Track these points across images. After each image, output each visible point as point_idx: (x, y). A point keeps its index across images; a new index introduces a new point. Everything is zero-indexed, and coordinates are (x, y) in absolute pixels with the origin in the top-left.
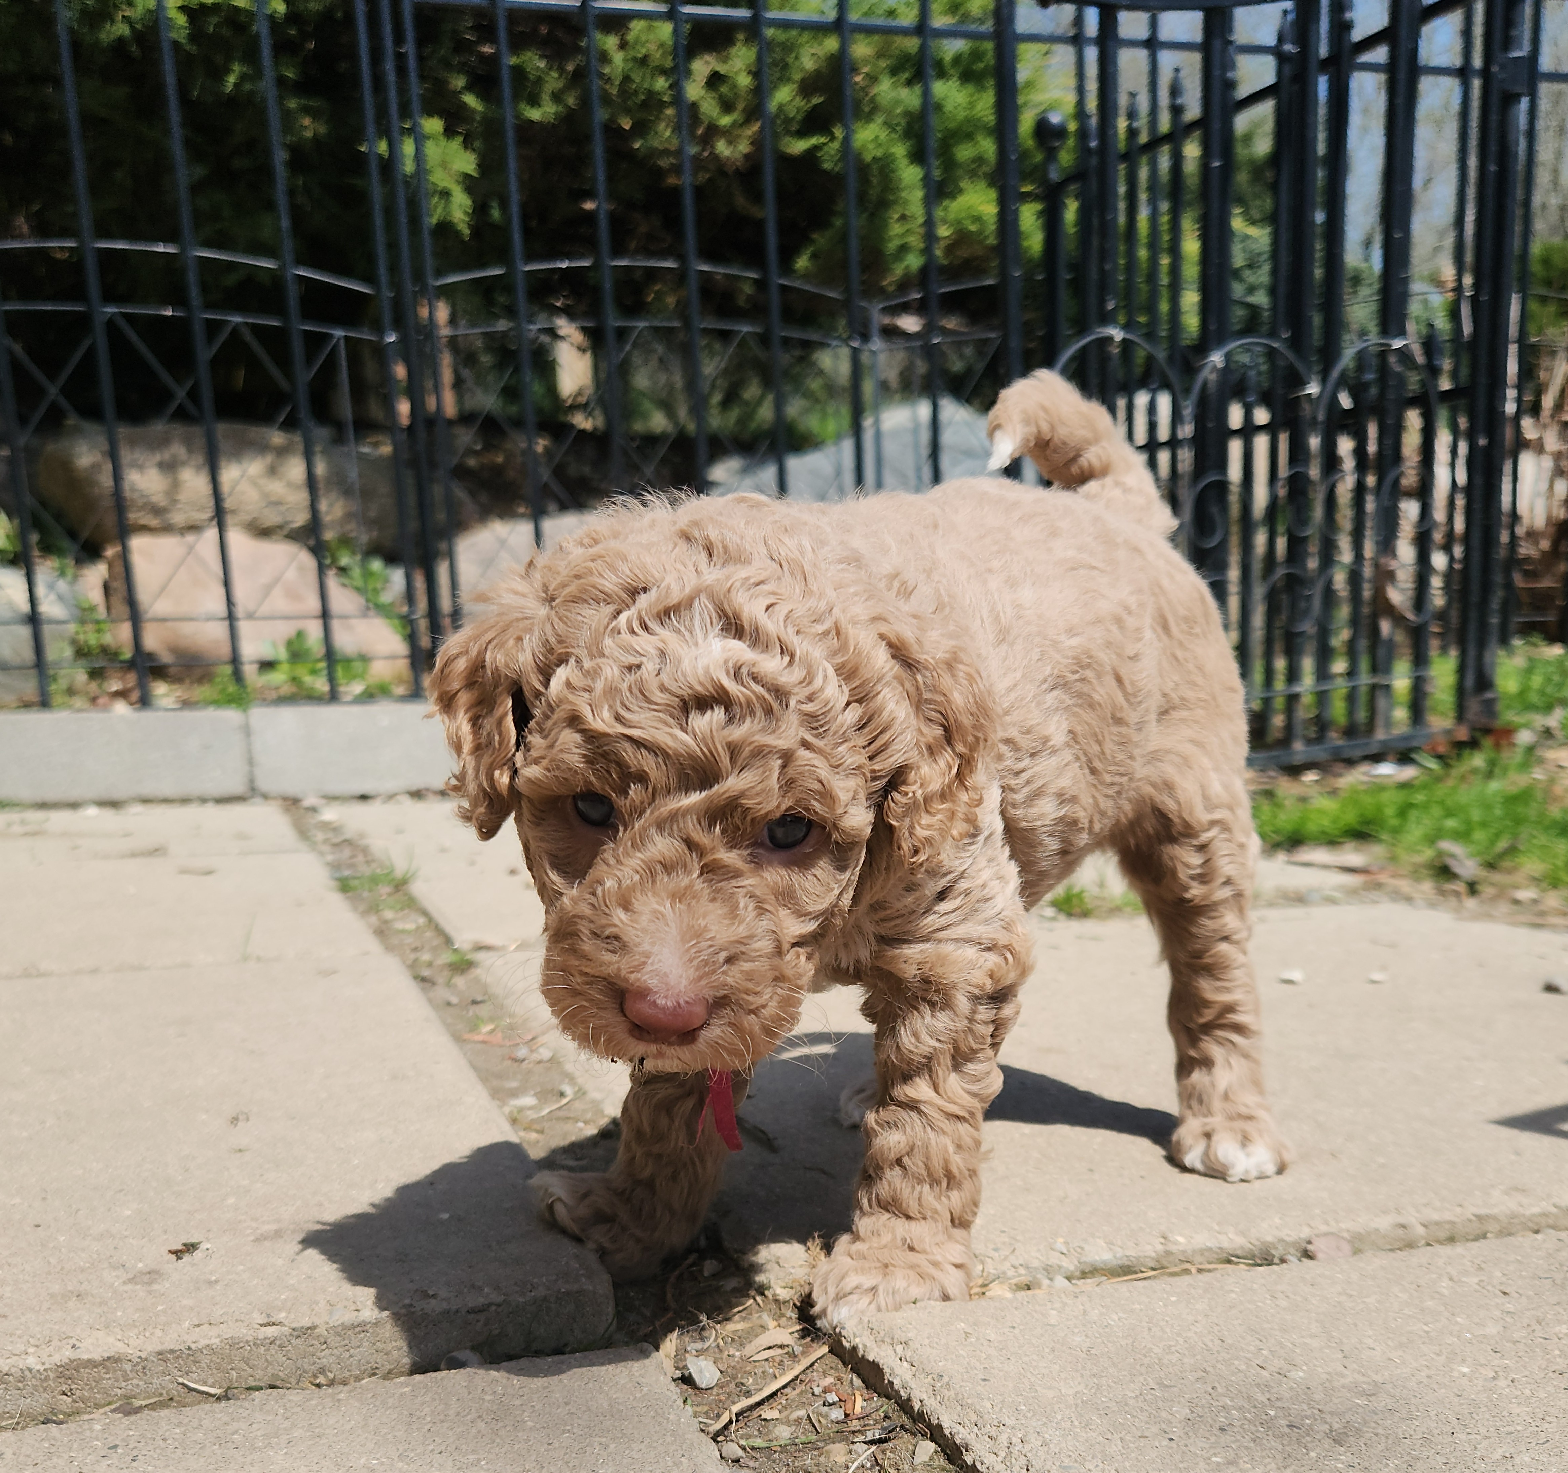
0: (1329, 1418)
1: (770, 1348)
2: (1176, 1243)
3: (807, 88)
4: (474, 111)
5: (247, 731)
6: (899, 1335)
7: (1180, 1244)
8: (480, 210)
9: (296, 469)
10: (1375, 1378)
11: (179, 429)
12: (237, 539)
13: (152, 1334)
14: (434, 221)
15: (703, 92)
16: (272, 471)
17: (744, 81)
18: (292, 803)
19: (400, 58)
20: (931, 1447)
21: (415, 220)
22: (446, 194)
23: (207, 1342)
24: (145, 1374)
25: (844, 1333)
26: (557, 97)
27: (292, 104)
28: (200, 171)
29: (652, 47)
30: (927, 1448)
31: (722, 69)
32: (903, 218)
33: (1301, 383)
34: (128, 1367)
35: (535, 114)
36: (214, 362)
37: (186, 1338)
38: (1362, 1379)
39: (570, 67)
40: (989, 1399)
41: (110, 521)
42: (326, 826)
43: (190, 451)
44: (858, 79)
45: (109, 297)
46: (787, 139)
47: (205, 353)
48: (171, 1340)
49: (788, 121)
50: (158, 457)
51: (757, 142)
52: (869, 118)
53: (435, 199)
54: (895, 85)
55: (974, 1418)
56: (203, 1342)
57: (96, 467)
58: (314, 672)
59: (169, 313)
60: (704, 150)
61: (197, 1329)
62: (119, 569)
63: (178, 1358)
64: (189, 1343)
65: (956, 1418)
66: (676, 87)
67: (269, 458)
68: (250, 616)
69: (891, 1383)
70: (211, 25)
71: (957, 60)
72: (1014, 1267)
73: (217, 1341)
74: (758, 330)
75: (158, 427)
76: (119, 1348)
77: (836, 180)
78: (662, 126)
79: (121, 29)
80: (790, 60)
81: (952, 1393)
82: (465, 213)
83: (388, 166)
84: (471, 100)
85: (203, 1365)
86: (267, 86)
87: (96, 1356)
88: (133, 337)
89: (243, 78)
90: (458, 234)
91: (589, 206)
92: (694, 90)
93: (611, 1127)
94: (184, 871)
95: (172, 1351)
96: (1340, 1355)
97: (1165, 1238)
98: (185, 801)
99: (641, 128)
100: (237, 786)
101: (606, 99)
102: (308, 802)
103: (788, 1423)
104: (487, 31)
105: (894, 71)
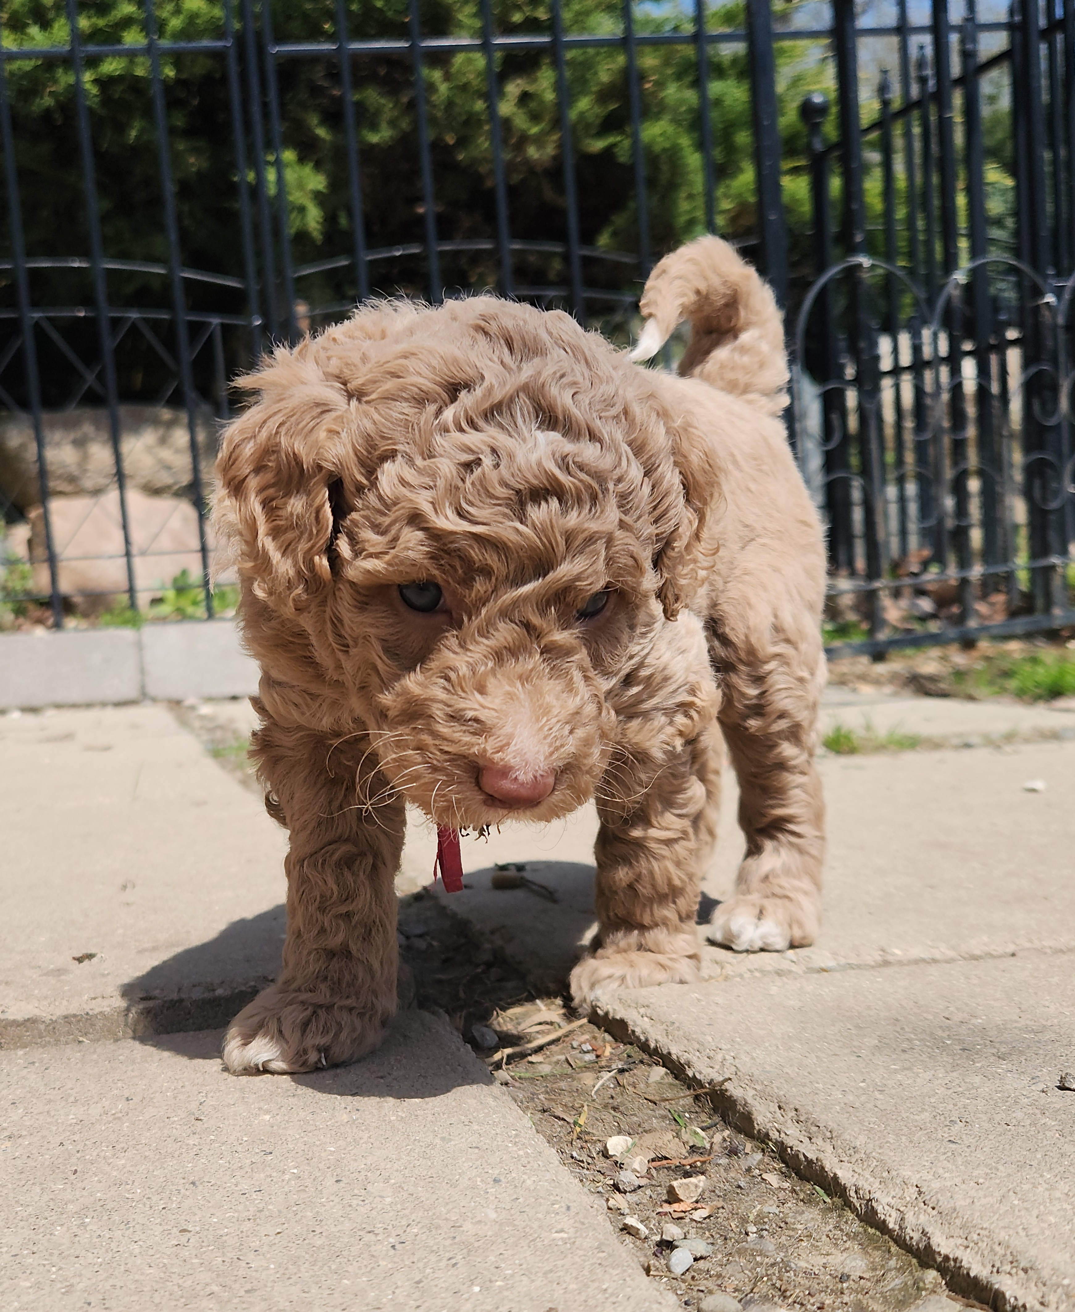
0: (997, 1045)
1: (540, 1024)
2: (893, 954)
3: (604, 96)
4: (323, 140)
5: (139, 646)
6: (642, 1001)
7: (897, 955)
8: (330, 220)
9: (181, 437)
10: (1045, 1023)
11: (88, 412)
12: (135, 498)
13: (61, 1003)
14: (293, 231)
15: (515, 109)
16: (163, 441)
17: (550, 96)
18: (175, 704)
19: (265, 105)
20: (663, 1070)
21: (277, 232)
22: (302, 210)
23: (100, 1010)
24: (55, 1033)
25: (599, 1004)
26: (393, 123)
27: (181, 146)
28: (106, 204)
29: (472, 76)
30: (659, 1072)
31: (531, 89)
32: (691, 197)
33: (1041, 294)
34: (42, 1027)
35: (374, 138)
36: (118, 350)
37: (85, 1006)
38: (1032, 1023)
39: (405, 100)
40: (711, 1035)
41: (34, 489)
42: (203, 718)
43: (98, 428)
44: (647, 86)
45: (35, 304)
46: (588, 141)
47: (109, 344)
48: (74, 1007)
49: (588, 126)
50: (72, 436)
51: (560, 146)
52: (657, 117)
53: (293, 215)
54: (680, 89)
55: (697, 1046)
56: (97, 1010)
57: (23, 446)
58: (195, 603)
59: (82, 314)
60: (516, 156)
61: (94, 1001)
62: (40, 527)
63: (79, 1021)
64: (87, 1010)
65: (683, 1048)
66: (491, 108)
67: (161, 432)
68: (143, 553)
69: (633, 1032)
70: (117, 92)
71: (735, 61)
72: (750, 971)
73: (108, 1009)
74: (563, 293)
75: (72, 412)
76: (37, 1012)
77: (630, 169)
78: (481, 140)
79: (47, 101)
80: (588, 76)
81: (681, 1032)
82: (318, 222)
83: (256, 191)
84: (321, 132)
85: (97, 1027)
86: (160, 136)
87: (20, 1017)
88: (55, 336)
89: (142, 132)
90: (312, 241)
91: (421, 210)
92: (506, 108)
93: (424, 892)
94: (89, 748)
95: (75, 1016)
96: (1018, 1010)
97: (883, 950)
98: (89, 705)
99: (463, 142)
100: (130, 692)
101: (433, 121)
102: (189, 701)
103: (550, 1064)
104: (334, 76)
105: (679, 77)
